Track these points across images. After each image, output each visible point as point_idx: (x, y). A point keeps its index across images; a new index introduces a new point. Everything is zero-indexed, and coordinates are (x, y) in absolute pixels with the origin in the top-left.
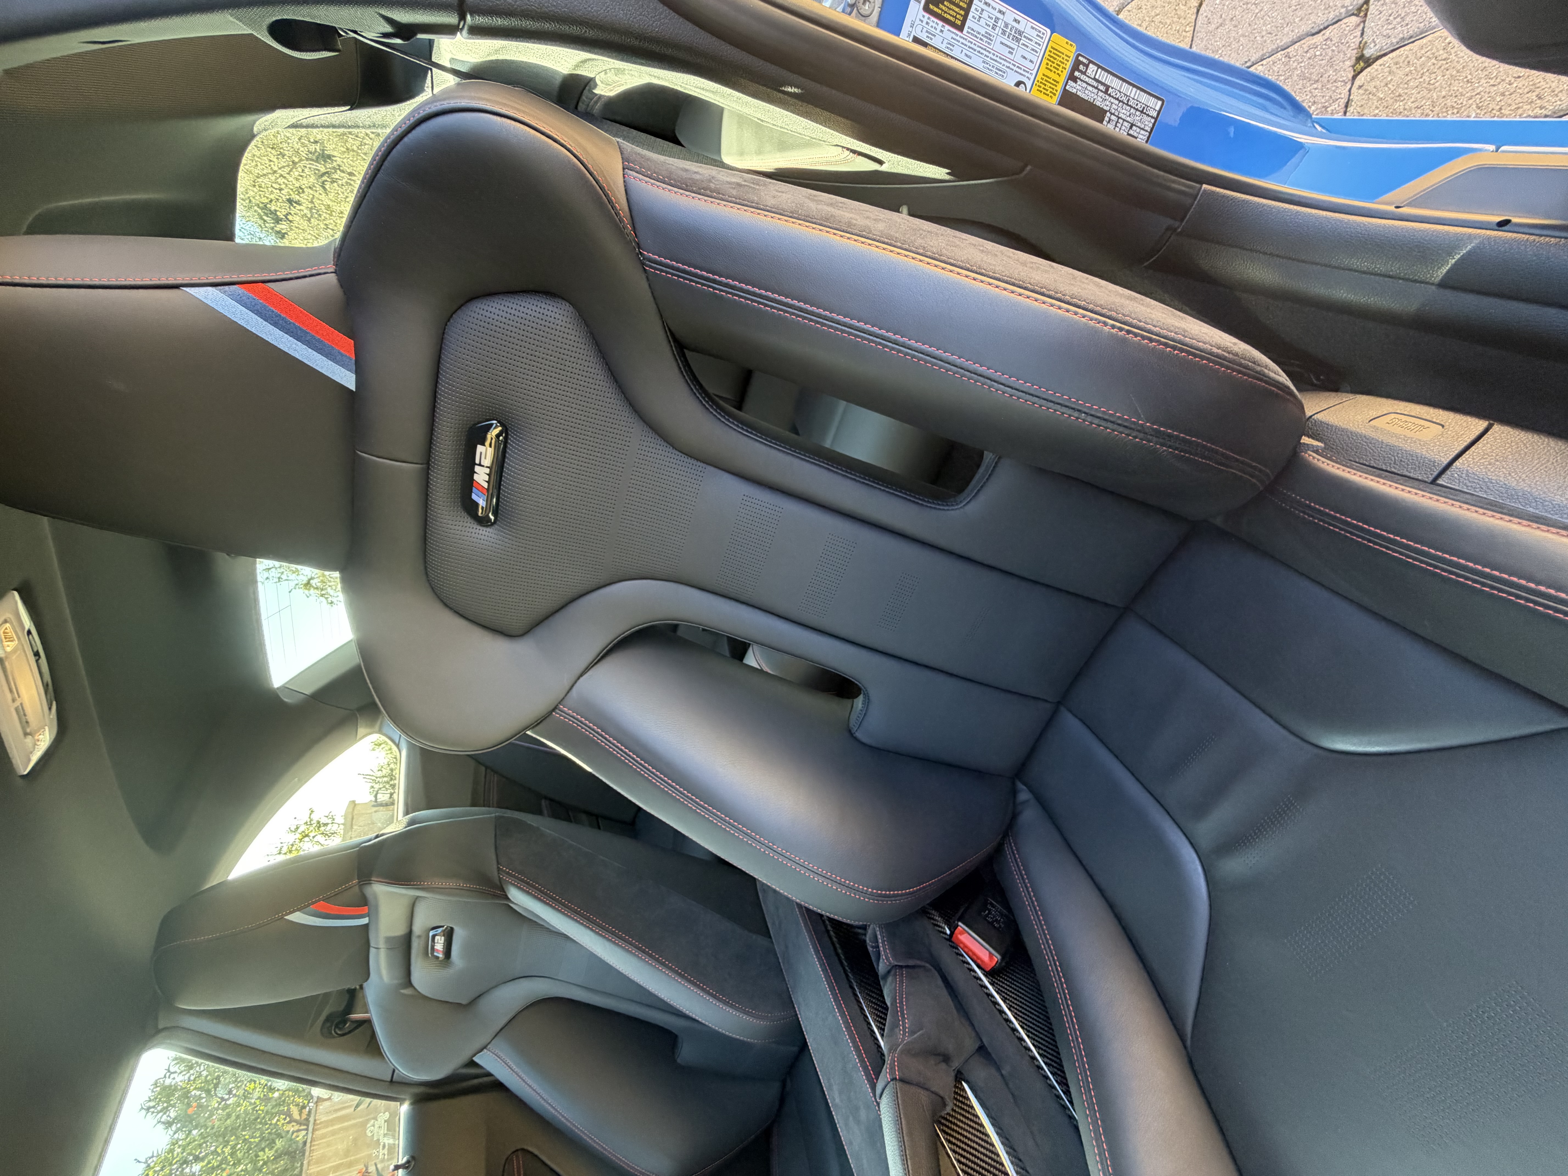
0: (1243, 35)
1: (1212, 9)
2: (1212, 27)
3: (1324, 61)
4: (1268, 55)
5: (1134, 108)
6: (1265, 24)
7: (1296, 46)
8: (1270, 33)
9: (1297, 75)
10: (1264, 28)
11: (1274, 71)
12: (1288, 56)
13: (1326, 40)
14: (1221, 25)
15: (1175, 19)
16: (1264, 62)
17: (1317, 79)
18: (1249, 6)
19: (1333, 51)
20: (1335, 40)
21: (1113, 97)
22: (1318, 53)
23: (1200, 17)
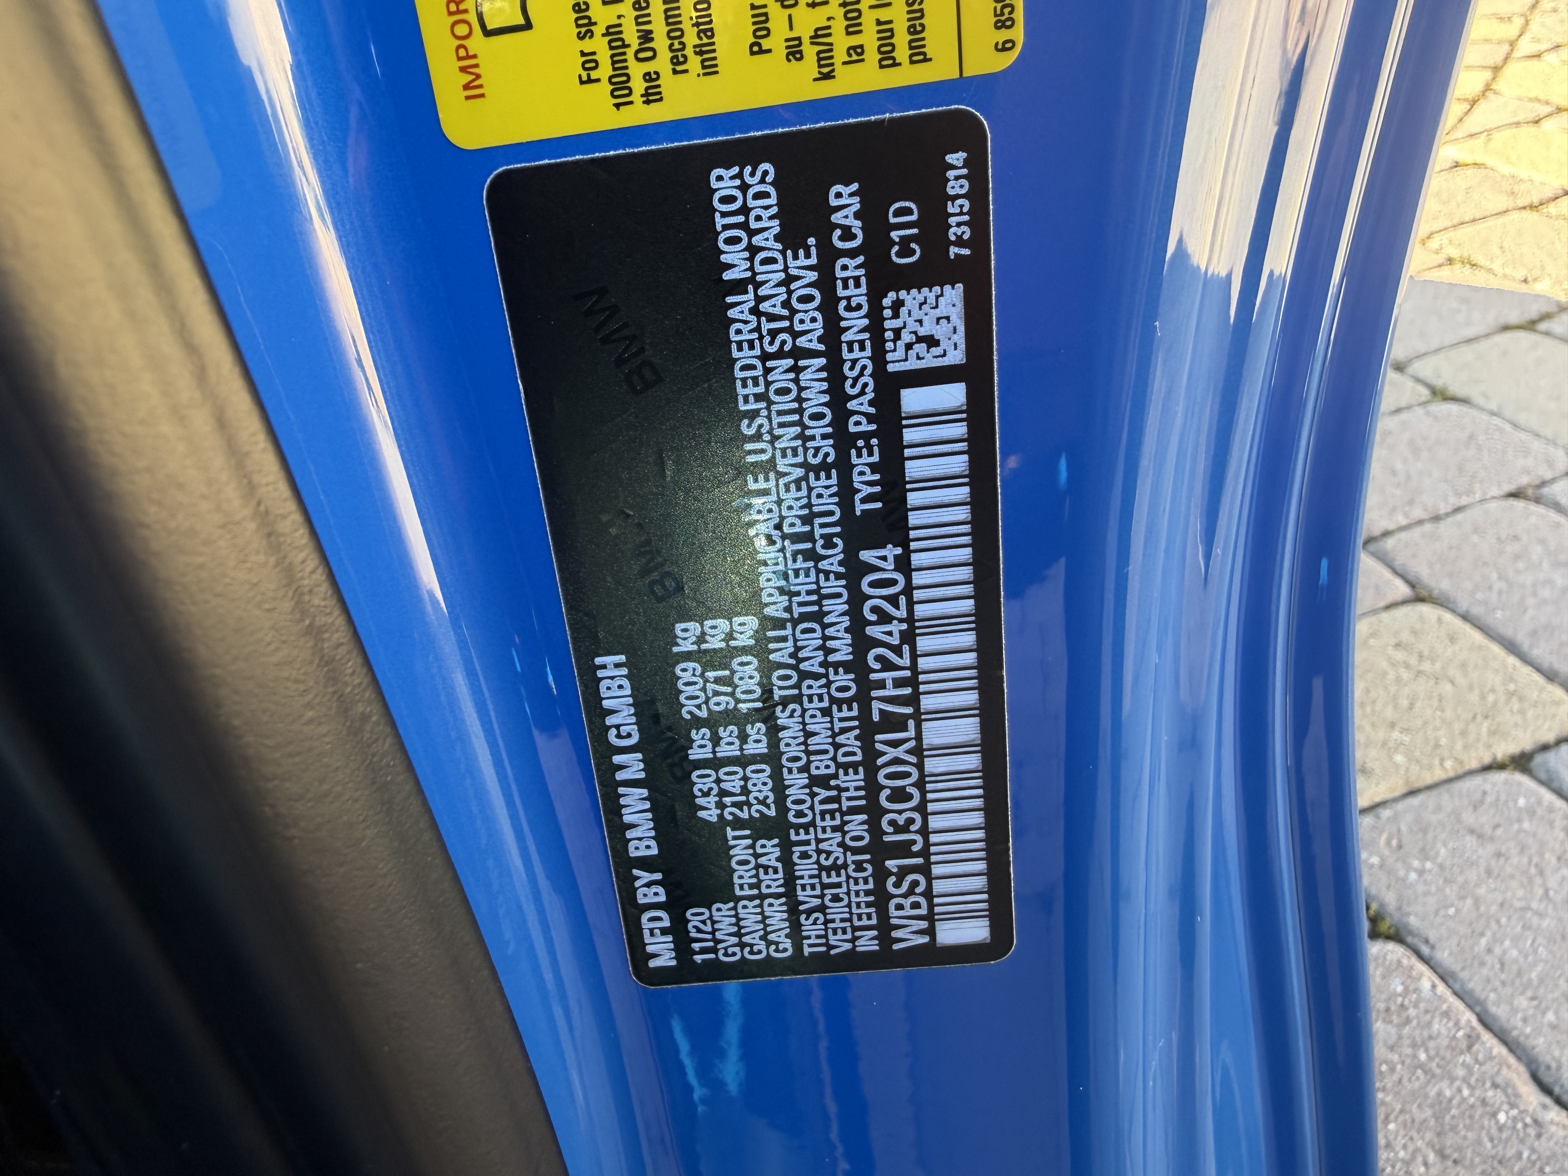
0: (1477, 901)
1: (1503, 798)
2: (1469, 818)
3: (1489, 1145)
4: (1457, 987)
5: (872, 788)
6: (1516, 940)
7: (1499, 1049)
8: (1502, 965)
9: (1440, 1094)
10: (1507, 943)
11: (1429, 1024)
12: (1472, 1040)
13: (1536, 1121)
14: (1480, 836)
15: (1457, 727)
16: (1441, 988)
17: (1448, 1151)
18: (1538, 880)
19: (1519, 1155)
20: (1542, 1146)
21: (857, 599)
22: (1502, 1117)
23: (1478, 780)
